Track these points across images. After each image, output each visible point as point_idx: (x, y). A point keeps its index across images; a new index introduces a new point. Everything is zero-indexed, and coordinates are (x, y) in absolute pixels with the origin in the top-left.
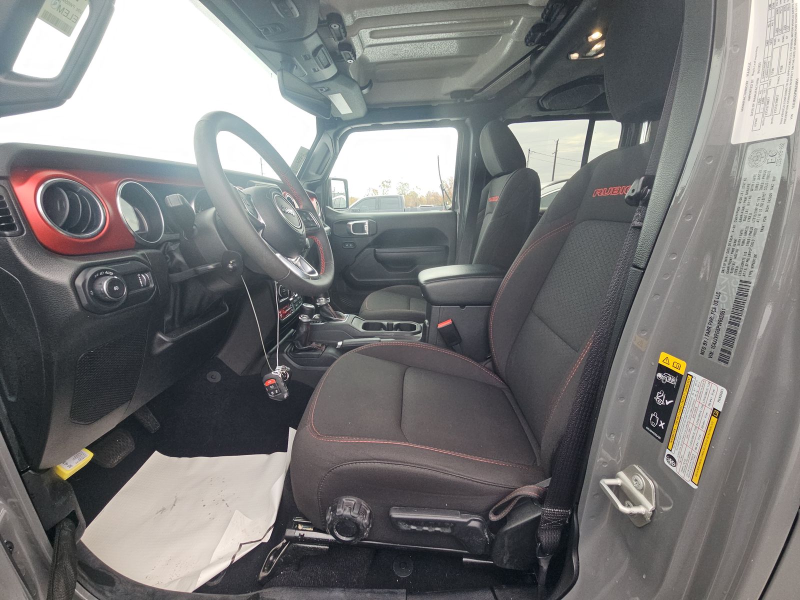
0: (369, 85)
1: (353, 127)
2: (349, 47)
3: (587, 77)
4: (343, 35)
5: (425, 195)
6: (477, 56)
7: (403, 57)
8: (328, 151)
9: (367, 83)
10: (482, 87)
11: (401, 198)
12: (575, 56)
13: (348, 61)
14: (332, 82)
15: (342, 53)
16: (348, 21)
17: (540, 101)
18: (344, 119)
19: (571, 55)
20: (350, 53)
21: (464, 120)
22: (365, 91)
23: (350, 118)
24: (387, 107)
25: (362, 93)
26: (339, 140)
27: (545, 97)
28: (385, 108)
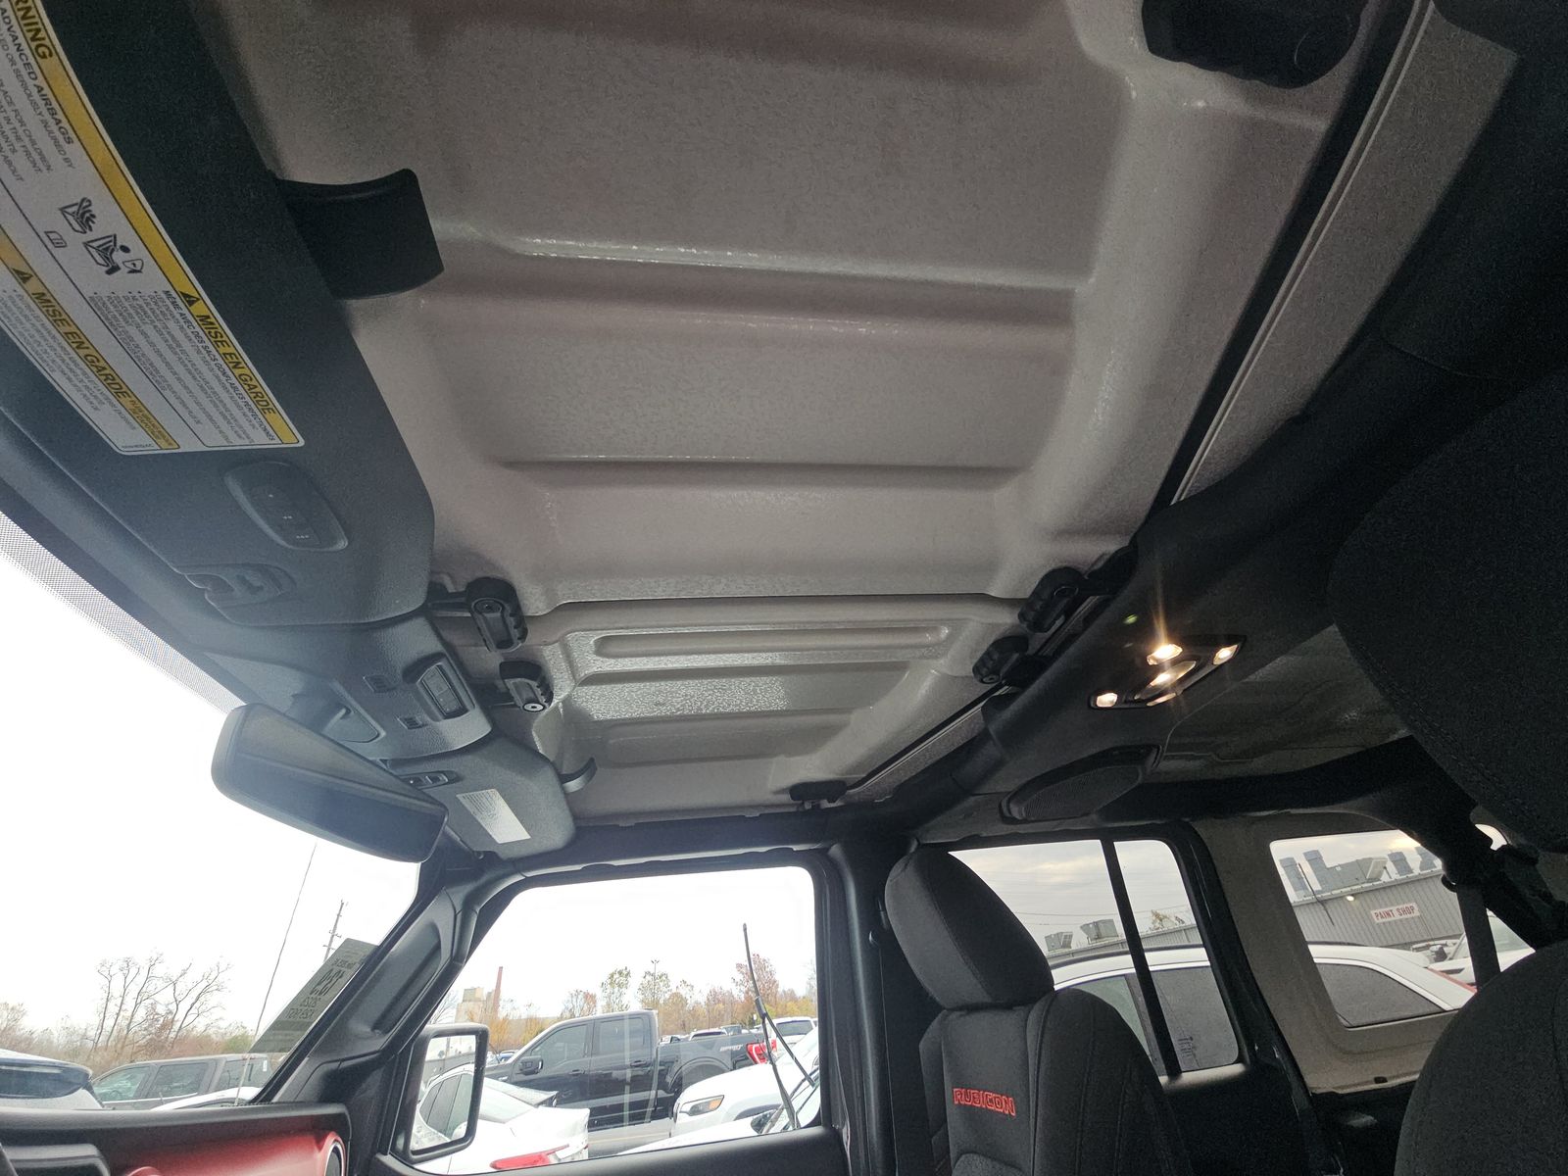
0: (588, 769)
1: (530, 874)
2: (534, 671)
3: (1114, 749)
4: (515, 633)
5: (702, 999)
6: (849, 711)
7: (678, 710)
8: (438, 947)
9: (582, 765)
10: (864, 775)
11: (649, 1017)
12: (1107, 699)
13: (529, 707)
14: (468, 758)
15: (510, 683)
16: (535, 602)
17: (1004, 804)
18: (504, 854)
19: (1099, 698)
20: (534, 684)
21: (828, 849)
22: (573, 785)
23: (524, 852)
24: (631, 823)
25: (563, 789)
26: (481, 914)
27: (1016, 796)
28: (622, 824)
